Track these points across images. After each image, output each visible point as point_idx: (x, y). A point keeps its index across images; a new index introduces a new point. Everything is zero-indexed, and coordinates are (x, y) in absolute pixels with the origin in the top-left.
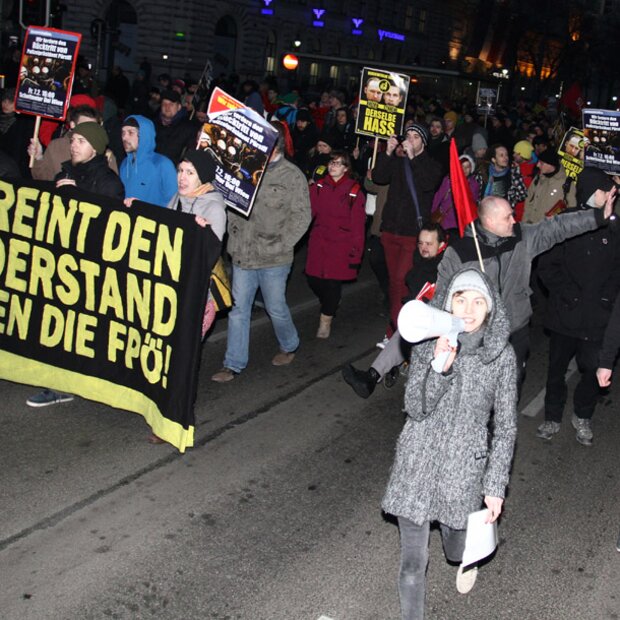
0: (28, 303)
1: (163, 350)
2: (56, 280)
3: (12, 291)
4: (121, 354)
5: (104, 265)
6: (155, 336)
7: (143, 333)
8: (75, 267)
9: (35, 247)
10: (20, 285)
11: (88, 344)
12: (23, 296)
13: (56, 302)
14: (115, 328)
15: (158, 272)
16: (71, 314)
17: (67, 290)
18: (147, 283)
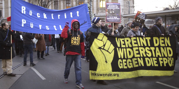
0: (142, 58)
1: (172, 59)
2: (146, 53)
3: (137, 58)
4: (163, 64)
5: (155, 47)
6: (169, 57)
7: (167, 58)
8: (149, 49)
9: (139, 48)
10: (138, 56)
11: (156, 63)
12: (140, 58)
13: (147, 57)
14: (160, 59)
15: (166, 45)
16: (151, 58)
17: (149, 54)
18: (165, 48)
